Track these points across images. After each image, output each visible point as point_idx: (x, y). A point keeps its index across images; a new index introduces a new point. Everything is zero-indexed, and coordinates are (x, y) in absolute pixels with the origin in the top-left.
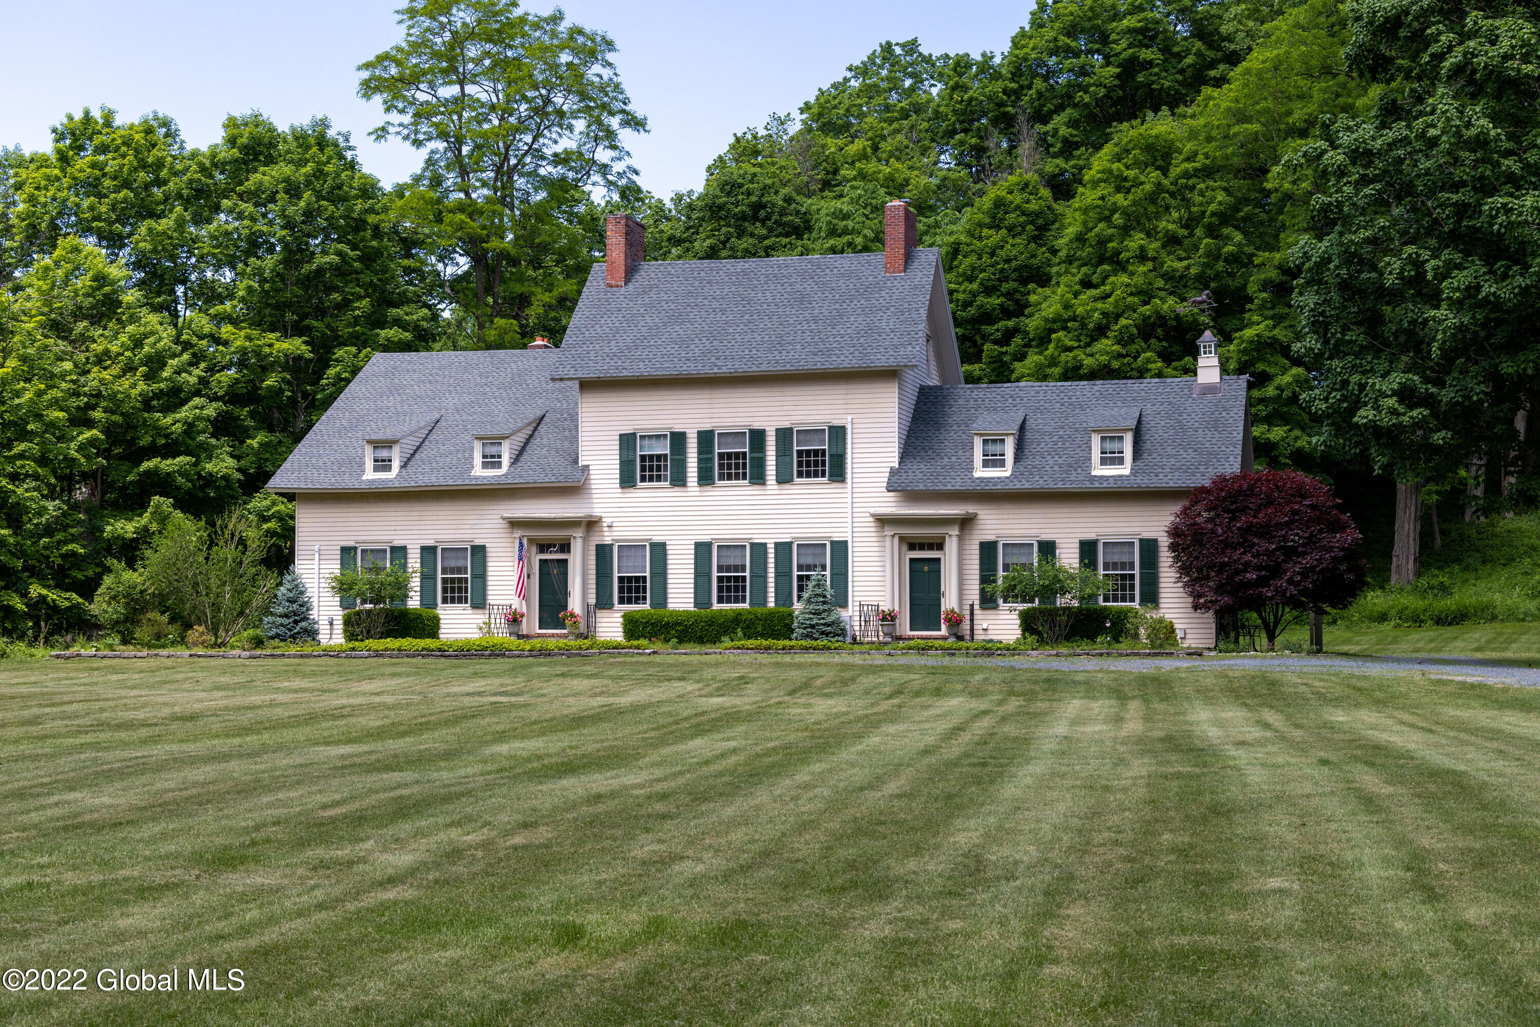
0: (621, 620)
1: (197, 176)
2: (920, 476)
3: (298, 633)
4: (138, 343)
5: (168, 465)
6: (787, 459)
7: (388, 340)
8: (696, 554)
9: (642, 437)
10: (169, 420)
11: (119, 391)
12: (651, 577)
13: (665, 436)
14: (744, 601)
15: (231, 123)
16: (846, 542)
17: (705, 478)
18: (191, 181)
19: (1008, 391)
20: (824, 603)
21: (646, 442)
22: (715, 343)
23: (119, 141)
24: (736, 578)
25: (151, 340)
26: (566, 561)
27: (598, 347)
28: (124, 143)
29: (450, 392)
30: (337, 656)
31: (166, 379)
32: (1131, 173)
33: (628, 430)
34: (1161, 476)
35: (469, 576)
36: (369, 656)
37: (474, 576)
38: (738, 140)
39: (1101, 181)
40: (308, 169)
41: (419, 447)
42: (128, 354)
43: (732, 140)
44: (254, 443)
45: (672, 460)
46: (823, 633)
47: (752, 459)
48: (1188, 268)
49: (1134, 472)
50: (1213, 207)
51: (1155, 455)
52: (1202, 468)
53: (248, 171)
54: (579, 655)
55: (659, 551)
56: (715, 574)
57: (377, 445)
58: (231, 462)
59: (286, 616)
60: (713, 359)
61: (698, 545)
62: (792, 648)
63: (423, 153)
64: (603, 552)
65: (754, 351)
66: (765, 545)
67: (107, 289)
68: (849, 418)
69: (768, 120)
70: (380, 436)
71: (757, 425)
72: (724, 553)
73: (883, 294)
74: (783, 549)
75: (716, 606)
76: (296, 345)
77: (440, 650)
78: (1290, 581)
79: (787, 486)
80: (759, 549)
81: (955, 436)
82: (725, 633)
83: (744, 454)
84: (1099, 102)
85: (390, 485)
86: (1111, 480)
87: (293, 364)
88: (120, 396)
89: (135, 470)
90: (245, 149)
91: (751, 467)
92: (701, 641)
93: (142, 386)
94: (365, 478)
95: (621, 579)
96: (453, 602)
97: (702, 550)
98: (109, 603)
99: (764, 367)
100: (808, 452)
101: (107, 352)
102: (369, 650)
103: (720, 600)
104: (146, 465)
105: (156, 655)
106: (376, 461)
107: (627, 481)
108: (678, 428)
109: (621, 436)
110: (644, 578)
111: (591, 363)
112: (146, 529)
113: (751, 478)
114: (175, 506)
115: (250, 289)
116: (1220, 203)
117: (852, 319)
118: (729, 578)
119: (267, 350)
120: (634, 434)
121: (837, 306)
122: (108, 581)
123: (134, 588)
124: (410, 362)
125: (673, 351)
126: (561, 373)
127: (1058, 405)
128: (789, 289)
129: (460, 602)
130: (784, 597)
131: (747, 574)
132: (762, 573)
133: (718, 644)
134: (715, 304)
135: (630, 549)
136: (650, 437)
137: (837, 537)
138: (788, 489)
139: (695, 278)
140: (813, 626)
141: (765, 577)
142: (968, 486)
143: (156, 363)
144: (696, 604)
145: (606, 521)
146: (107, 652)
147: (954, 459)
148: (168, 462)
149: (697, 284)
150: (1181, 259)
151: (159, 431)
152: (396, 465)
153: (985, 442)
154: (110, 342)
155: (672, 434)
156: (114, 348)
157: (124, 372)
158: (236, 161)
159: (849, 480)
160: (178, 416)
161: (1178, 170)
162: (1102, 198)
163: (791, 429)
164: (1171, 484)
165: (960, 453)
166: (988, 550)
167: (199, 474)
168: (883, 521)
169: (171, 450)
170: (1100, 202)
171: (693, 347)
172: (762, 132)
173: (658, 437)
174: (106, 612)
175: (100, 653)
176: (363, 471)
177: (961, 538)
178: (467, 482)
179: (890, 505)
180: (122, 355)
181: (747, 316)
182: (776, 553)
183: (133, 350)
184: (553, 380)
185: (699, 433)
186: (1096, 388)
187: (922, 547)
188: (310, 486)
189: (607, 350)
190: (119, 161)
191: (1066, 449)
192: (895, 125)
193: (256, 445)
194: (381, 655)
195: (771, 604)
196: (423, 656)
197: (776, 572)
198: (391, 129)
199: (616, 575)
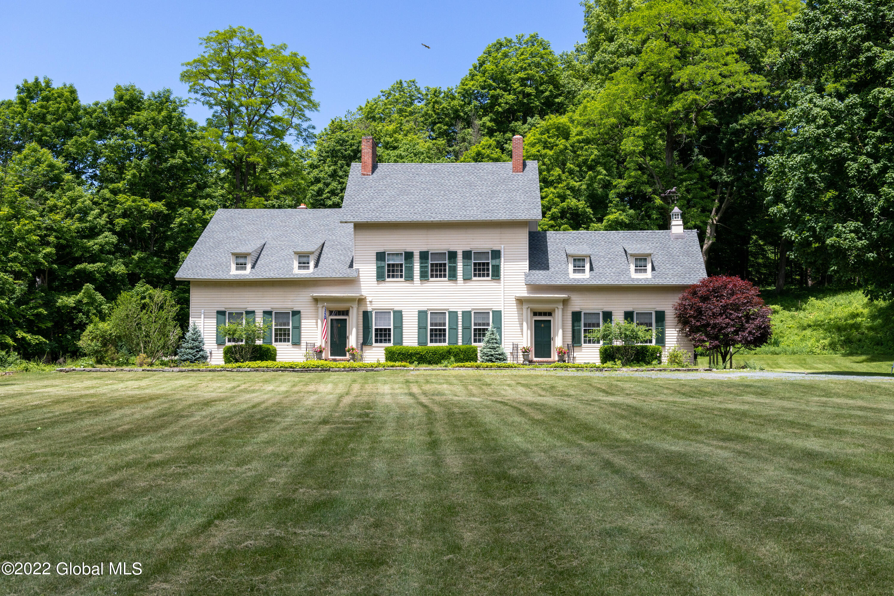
0: (384, 352)
1: (100, 115)
2: (541, 277)
3: (199, 358)
4: (73, 201)
5: (90, 267)
6: (469, 267)
7: (205, 205)
8: (419, 317)
9: (389, 254)
10: (91, 243)
11: (64, 227)
12: (394, 329)
13: (402, 254)
14: (444, 341)
15: (118, 88)
16: (500, 312)
17: (424, 276)
18: (97, 118)
19: (575, 235)
20: (496, 343)
21: (391, 257)
22: (428, 205)
23: (56, 95)
24: (440, 330)
25: (82, 200)
26: (345, 320)
27: (363, 206)
28: (59, 97)
29: (267, 229)
30: (231, 371)
31: (90, 221)
32: (552, 140)
33: (381, 250)
34: (668, 279)
35: (290, 327)
36: (250, 371)
37: (294, 328)
38: (333, 122)
39: (535, 143)
40: (164, 113)
41: (258, 258)
42: (68, 206)
43: (330, 122)
44: (136, 257)
45: (406, 267)
46: (497, 359)
47: (449, 267)
48: (581, 185)
49: (654, 277)
50: (593, 157)
51: (661, 268)
52: (688, 275)
53: (129, 114)
54: (373, 370)
55: (398, 315)
56: (429, 327)
57: (237, 256)
58: (123, 267)
59: (191, 348)
60: (429, 214)
61: (420, 312)
62: (491, 367)
63: (212, 112)
64: (366, 315)
65: (451, 210)
66: (456, 312)
67: (57, 172)
68: (502, 246)
69: (346, 113)
70: (238, 251)
71: (452, 249)
72: (434, 316)
73: (514, 183)
74: (466, 314)
75: (430, 345)
76: (159, 206)
77: (291, 367)
78: (750, 333)
79: (468, 281)
80: (453, 315)
81: (554, 257)
82: (443, 358)
83: (445, 264)
84: (505, 111)
85: (247, 277)
86: (643, 281)
87: (156, 215)
88: (65, 229)
89: (72, 269)
90: (128, 102)
91: (449, 271)
92: (430, 363)
93: (77, 225)
94: (231, 273)
95: (376, 330)
96: (281, 341)
97: (422, 314)
98: (92, 340)
99: (459, 218)
100: (479, 264)
101: (55, 206)
102: (249, 367)
103: (431, 341)
104: (78, 267)
105: (122, 370)
106: (237, 264)
107: (380, 277)
108: (409, 250)
109: (377, 253)
110: (390, 330)
111: (361, 214)
112: (80, 301)
113: (449, 277)
114: (96, 289)
115: (134, 176)
116: (595, 155)
117: (500, 195)
118: (436, 330)
119: (144, 208)
120: (384, 253)
121: (490, 188)
122: (90, 328)
123: (106, 332)
124: (239, 214)
125: (406, 209)
126: (345, 219)
127: (603, 243)
128: (462, 179)
129: (285, 341)
130: (466, 340)
131: (447, 328)
132: (455, 327)
133: (439, 365)
134: (423, 186)
135: (383, 313)
136: (393, 254)
137: (496, 309)
138: (469, 284)
139: (409, 172)
140: (492, 355)
141: (457, 329)
142: (568, 283)
143: (84, 212)
144: (419, 343)
145: (369, 299)
146: (90, 368)
147: (557, 269)
148: (91, 265)
149: (411, 175)
150: (577, 182)
151: (86, 249)
152: (249, 266)
153: (575, 260)
154: (58, 200)
155: (406, 253)
156: (60, 204)
157: (66, 217)
158: (123, 108)
159: (502, 279)
160: (96, 241)
161: (575, 139)
162: (538, 151)
163: (471, 251)
164: (674, 283)
165: (559, 265)
166: (576, 316)
167: (107, 272)
168: (520, 301)
169: (93, 259)
170: (538, 153)
171: (416, 207)
172: (344, 119)
173: (397, 254)
174: (90, 345)
175: (87, 369)
176: (230, 270)
177: (563, 310)
178: (292, 276)
179: (524, 293)
180: (65, 207)
181: (442, 192)
182: (463, 317)
183: (71, 204)
184: (341, 222)
185: (420, 252)
186: (620, 235)
187: (540, 314)
188: (200, 277)
189: (369, 207)
190: (57, 105)
191: (614, 265)
192: (407, 118)
193: (137, 259)
194: (257, 370)
195: (460, 343)
196: (282, 371)
197: (463, 327)
198: (190, 101)
199: (374, 327)
